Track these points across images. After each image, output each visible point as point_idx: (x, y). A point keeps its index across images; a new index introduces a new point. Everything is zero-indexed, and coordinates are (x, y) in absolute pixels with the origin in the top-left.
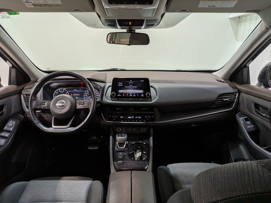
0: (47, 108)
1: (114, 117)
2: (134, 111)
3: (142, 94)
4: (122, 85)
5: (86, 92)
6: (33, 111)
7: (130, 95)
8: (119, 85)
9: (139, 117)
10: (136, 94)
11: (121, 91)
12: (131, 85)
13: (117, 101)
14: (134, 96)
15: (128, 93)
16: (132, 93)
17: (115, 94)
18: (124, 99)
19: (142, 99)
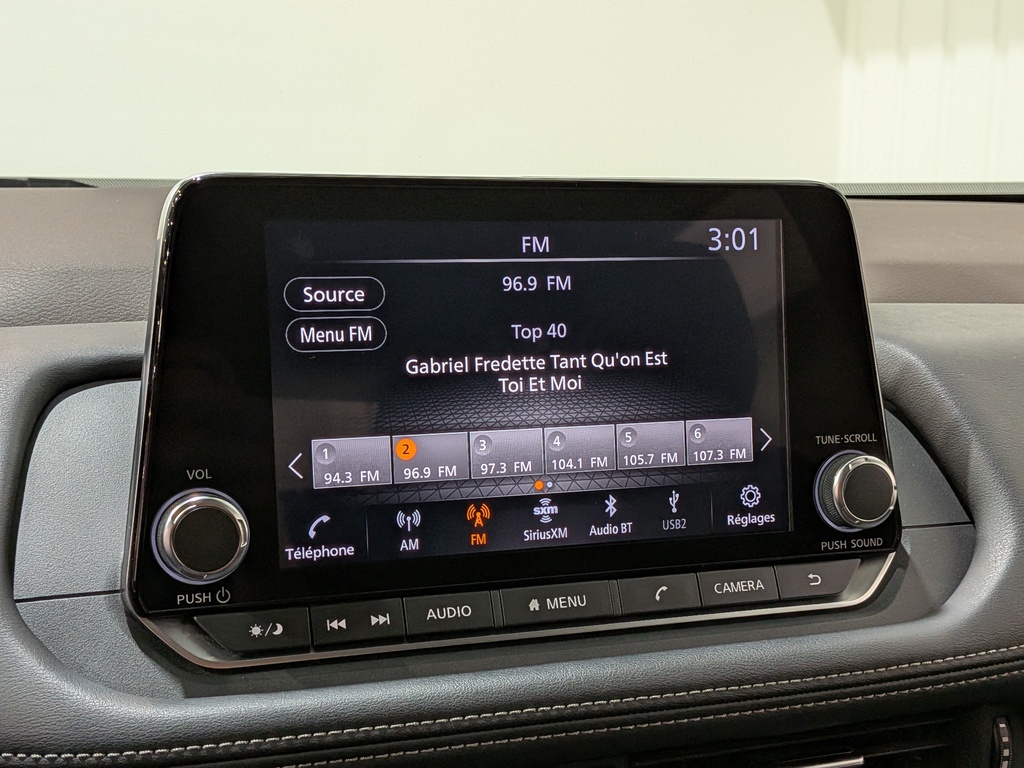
3: (751, 495)
4: (366, 334)
7: (536, 523)
8: (308, 335)
10: (644, 495)
11: (343, 461)
12: (534, 334)
13: (283, 673)
14: (609, 530)
15: (497, 481)
16: (565, 486)
17: (244, 528)
18: (431, 614)
19: (751, 585)
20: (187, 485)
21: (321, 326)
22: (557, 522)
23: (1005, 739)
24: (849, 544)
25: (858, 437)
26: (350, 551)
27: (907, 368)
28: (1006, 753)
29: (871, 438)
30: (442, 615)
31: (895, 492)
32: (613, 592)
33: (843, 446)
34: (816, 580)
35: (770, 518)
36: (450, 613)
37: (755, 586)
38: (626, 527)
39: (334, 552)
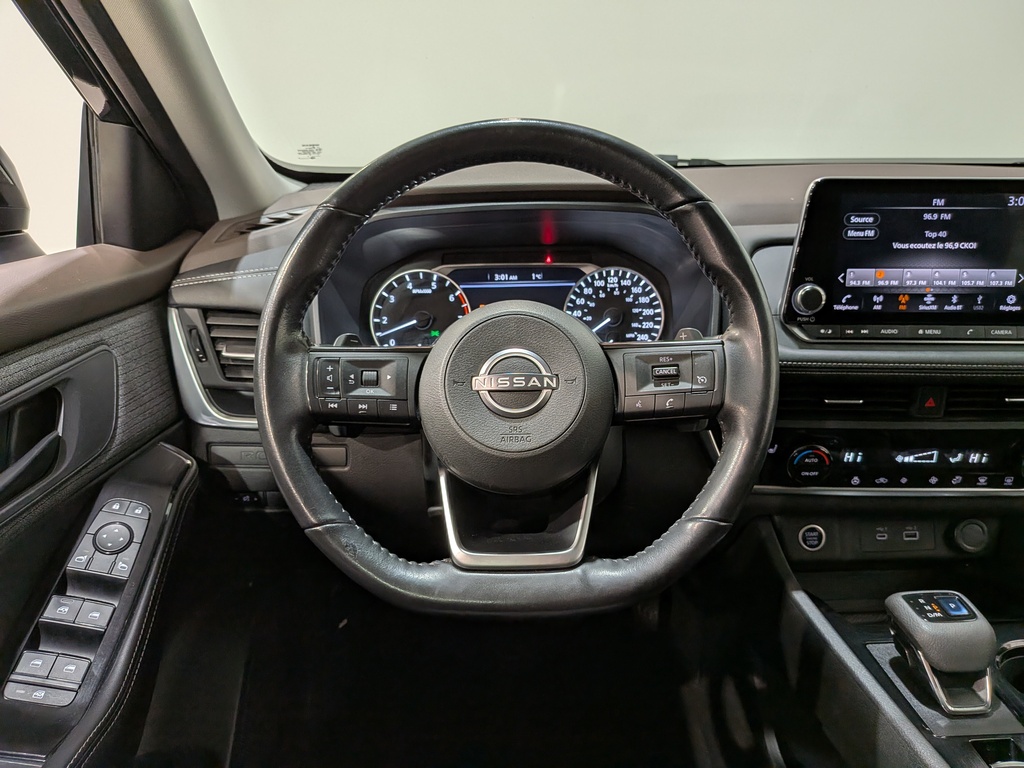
0: (394, 407)
1: (807, 456)
2: (949, 415)
3: (1012, 299)
4: (871, 233)
5: (575, 293)
6: (294, 434)
7: (924, 303)
8: (851, 233)
9: (974, 458)
10: (968, 296)
11: (857, 277)
12: (934, 235)
14: (952, 308)
15: (912, 287)
16: (938, 291)
17: (824, 297)
18: (883, 331)
19: (1006, 332)
20: (805, 282)
21: (857, 230)
22: (933, 303)
26: (856, 308)
30: (887, 332)
35: (1019, 308)
36: (889, 331)
37: (1008, 332)
38: (959, 307)
39: (850, 308)
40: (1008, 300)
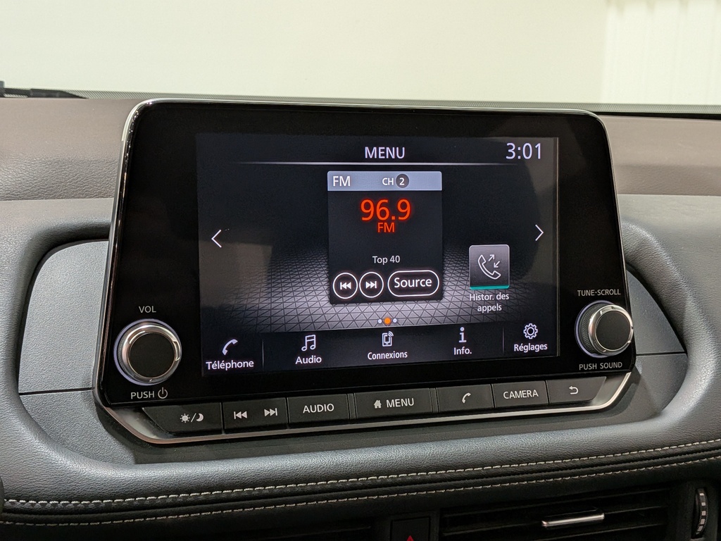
3: (530, 331)
7: (379, 348)
13: (203, 448)
17: (178, 347)
18: (306, 409)
19: (529, 393)
20: (137, 317)
23: (704, 504)
24: (599, 366)
25: (607, 292)
26: (250, 364)
27: (644, 243)
28: (704, 513)
29: (616, 292)
30: (313, 410)
31: (632, 331)
32: (432, 396)
33: (596, 298)
34: (575, 391)
35: (544, 347)
36: (319, 408)
37: (532, 394)
39: (240, 365)
40: (526, 332)
